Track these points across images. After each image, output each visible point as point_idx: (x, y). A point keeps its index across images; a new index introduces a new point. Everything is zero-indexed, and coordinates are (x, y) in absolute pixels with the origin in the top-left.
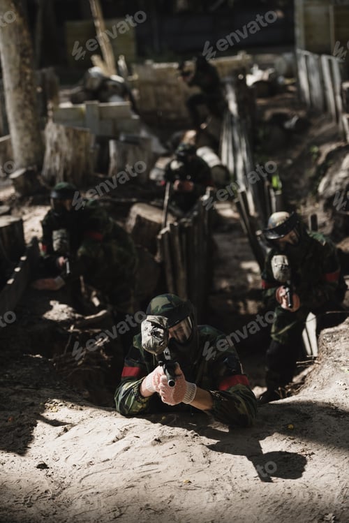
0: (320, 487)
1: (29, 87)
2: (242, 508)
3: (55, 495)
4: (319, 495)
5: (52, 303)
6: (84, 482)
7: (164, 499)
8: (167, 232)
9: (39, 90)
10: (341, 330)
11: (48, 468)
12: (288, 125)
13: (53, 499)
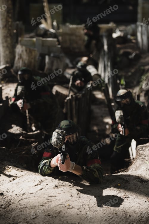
0: (131, 212)
1: (10, 28)
2: (93, 218)
3: (6, 207)
4: (130, 215)
5: (13, 126)
6: (20, 202)
7: (57, 212)
8: (69, 99)
9: (15, 31)
10: (147, 146)
11: (4, 195)
12: (130, 57)
13: (5, 209)
